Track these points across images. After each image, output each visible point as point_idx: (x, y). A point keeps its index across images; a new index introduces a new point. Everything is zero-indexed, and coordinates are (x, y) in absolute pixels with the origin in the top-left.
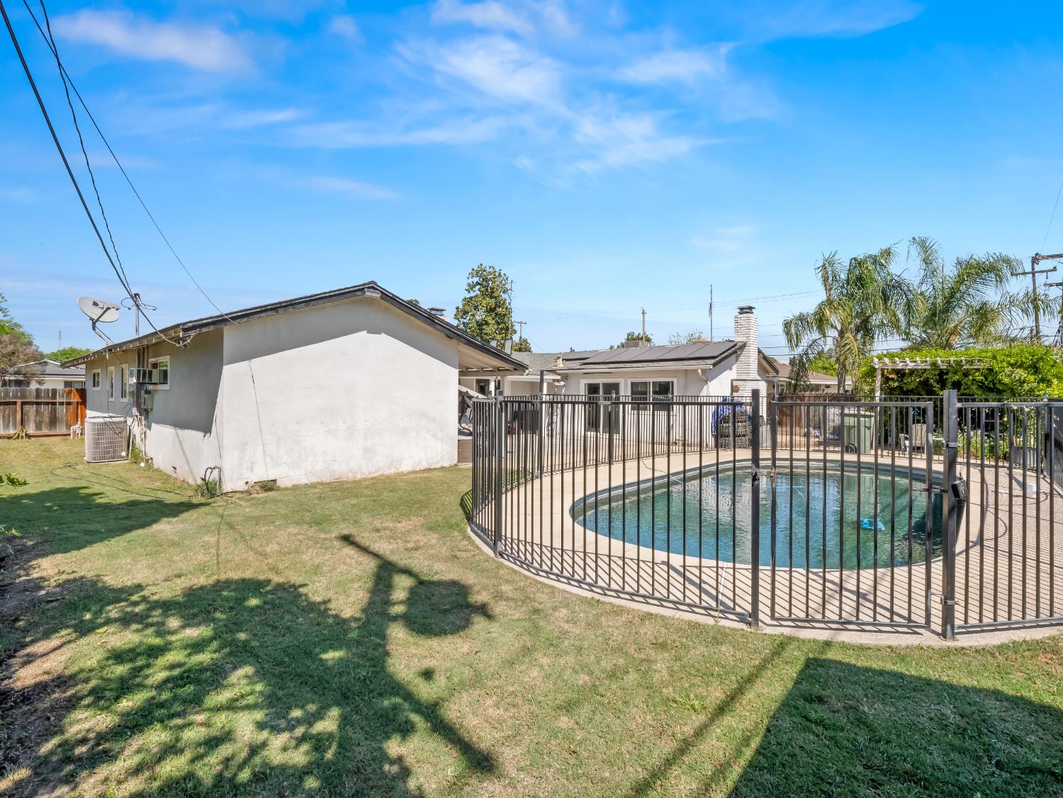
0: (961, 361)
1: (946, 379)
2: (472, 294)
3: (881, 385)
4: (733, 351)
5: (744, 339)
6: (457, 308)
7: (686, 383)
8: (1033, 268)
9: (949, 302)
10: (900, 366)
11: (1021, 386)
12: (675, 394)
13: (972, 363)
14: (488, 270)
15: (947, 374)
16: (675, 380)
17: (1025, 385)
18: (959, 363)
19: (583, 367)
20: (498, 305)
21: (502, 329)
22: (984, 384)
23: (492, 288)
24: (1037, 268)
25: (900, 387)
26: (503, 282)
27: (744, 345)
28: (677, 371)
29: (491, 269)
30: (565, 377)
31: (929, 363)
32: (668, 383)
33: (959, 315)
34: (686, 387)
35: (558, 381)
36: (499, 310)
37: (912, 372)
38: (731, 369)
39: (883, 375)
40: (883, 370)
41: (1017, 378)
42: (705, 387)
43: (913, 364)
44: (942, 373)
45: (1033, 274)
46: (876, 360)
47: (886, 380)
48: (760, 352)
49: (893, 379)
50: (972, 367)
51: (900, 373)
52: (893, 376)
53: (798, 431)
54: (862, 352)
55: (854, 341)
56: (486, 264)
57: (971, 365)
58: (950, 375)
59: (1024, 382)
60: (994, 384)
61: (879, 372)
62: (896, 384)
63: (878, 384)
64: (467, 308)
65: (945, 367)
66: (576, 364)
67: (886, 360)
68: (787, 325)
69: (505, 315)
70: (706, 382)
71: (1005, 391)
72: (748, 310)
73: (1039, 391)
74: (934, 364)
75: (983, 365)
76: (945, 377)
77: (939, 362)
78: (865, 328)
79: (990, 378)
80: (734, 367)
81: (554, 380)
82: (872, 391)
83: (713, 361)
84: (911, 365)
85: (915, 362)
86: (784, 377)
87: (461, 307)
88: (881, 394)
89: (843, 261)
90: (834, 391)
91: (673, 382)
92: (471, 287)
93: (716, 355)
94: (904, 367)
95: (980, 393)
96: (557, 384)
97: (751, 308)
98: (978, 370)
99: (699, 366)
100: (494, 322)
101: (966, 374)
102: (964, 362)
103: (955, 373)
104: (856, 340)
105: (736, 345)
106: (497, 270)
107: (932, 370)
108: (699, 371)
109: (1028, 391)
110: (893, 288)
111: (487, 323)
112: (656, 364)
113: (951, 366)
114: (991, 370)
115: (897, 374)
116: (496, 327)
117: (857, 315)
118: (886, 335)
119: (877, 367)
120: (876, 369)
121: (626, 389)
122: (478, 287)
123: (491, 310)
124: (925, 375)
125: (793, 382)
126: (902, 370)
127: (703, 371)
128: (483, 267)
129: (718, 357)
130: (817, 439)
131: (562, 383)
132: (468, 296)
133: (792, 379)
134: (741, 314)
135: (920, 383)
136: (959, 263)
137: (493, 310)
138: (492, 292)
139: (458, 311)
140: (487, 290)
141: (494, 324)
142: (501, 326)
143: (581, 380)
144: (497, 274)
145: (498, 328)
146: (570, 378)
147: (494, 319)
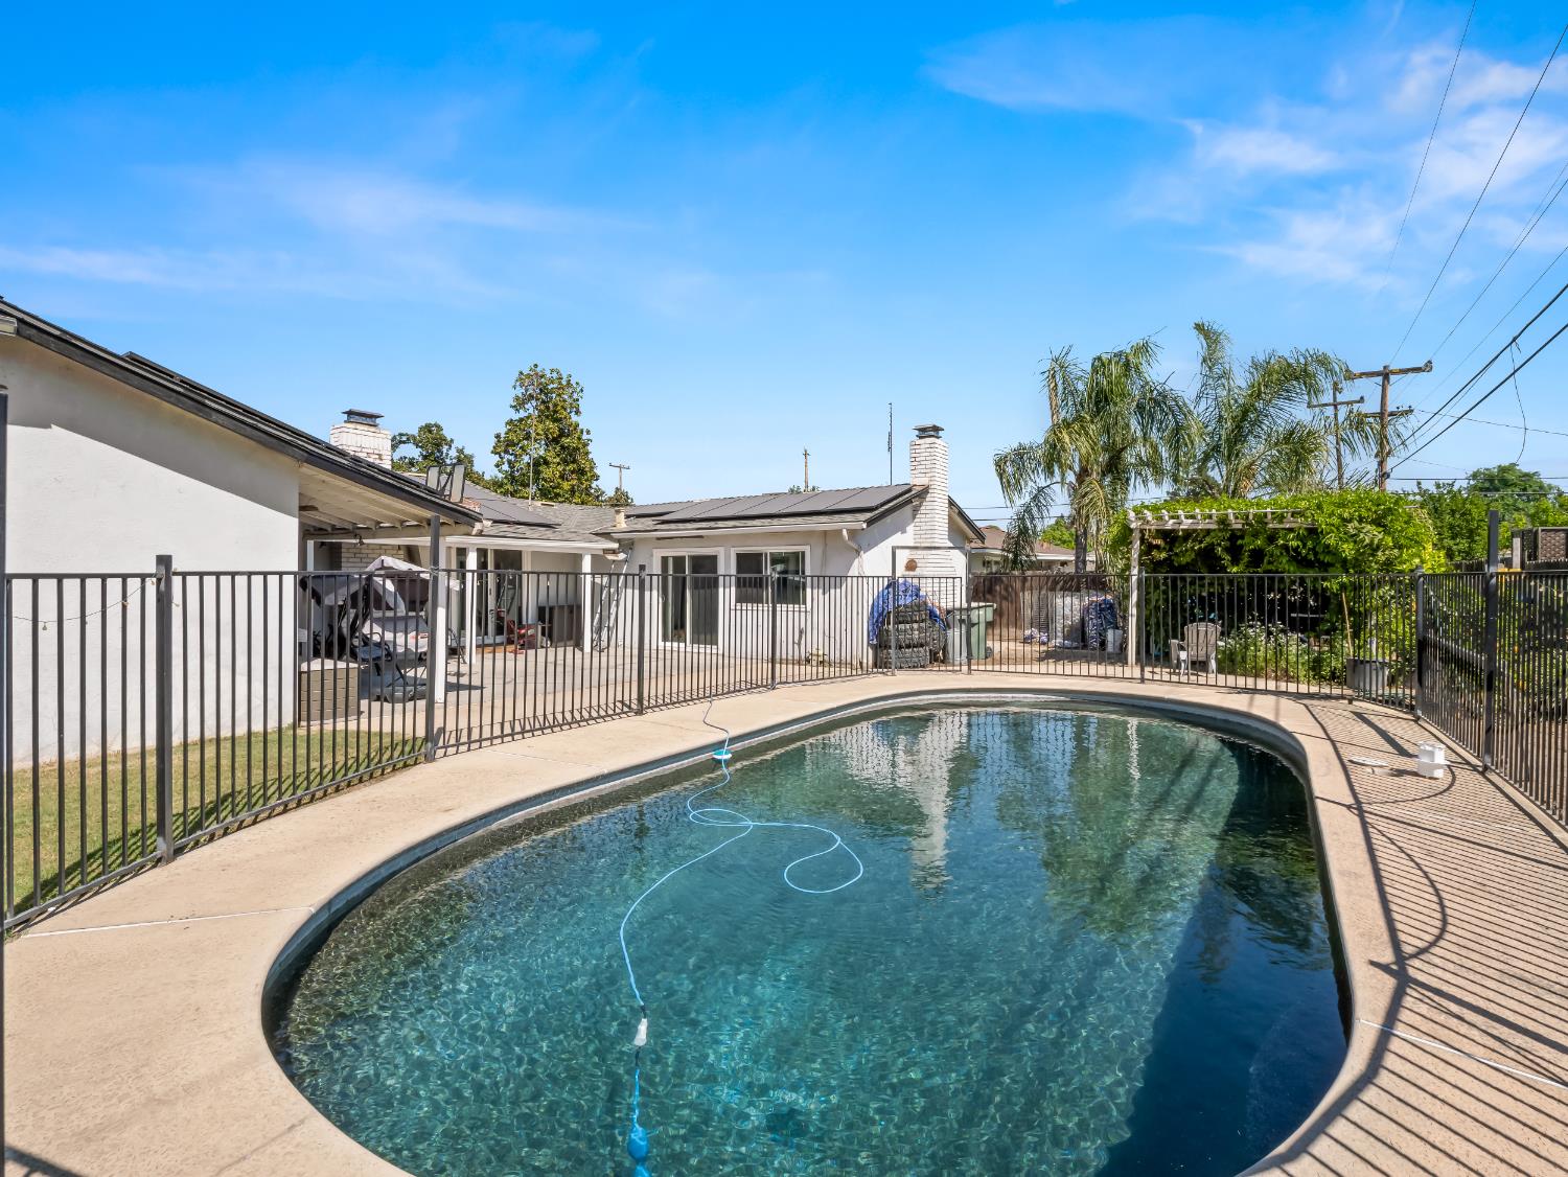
0: (1265, 515)
1: (1242, 546)
2: (522, 414)
3: (1140, 556)
4: (905, 502)
5: (924, 481)
6: (498, 436)
7: (824, 553)
8: (1335, 398)
9: (1239, 427)
10: (1170, 524)
11: (1373, 555)
12: (808, 573)
13: (1281, 518)
14: (549, 375)
15: (1242, 537)
16: (807, 549)
17: (1380, 553)
18: (1261, 519)
19: (659, 527)
20: (562, 434)
21: (573, 472)
22: (1300, 554)
23: (556, 405)
24: (1340, 398)
25: (1168, 560)
26: (575, 396)
27: (924, 492)
28: (810, 533)
29: (555, 375)
30: (627, 545)
31: (1215, 518)
32: (796, 554)
33: (1255, 448)
34: (824, 562)
35: (614, 552)
36: (565, 441)
37: (1188, 534)
38: (904, 532)
39: (1142, 540)
40: (1142, 531)
41: (1367, 541)
42: (857, 560)
43: (1191, 521)
44: (1235, 536)
45: (1335, 406)
46: (1132, 515)
47: (1148, 548)
48: (952, 503)
49: (1157, 547)
50: (1281, 526)
51: (1169, 537)
52: (1159, 542)
53: (1012, 635)
54: (1112, 505)
55: (1099, 490)
56: (545, 367)
57: (1281, 522)
58: (1247, 539)
59: (1378, 547)
60: (1316, 554)
61: (1136, 535)
62: (1163, 555)
63: (1135, 555)
64: (512, 436)
65: (1240, 526)
66: (648, 523)
67: (1149, 515)
68: (1000, 464)
70: (858, 553)
71: (1332, 565)
72: (932, 433)
73: (1400, 563)
74: (1223, 521)
75: (1300, 523)
76: (1240, 542)
77: (1232, 517)
78: (1115, 468)
79: (1310, 544)
80: (910, 529)
81: (606, 551)
82: (1128, 567)
83: (868, 515)
84: (1187, 524)
85: (1193, 517)
86: (995, 548)
87: (503, 435)
88: (1140, 572)
89: (1082, 363)
90: (1070, 569)
91: (803, 553)
92: (519, 404)
93: (873, 504)
94: (1176, 527)
95: (1292, 569)
96: (611, 557)
97: (936, 429)
98: (1291, 530)
99: (845, 524)
100: (558, 460)
101: (1272, 539)
102: (1270, 516)
103: (1256, 535)
104: (1102, 487)
105: (909, 490)
106: (565, 377)
107: (1220, 530)
108: (845, 532)
109: (1384, 564)
110: (1157, 405)
111: (546, 463)
112: (775, 521)
113: (1251, 525)
114: (1313, 532)
115: (1164, 539)
116: (560, 468)
117: (1105, 449)
118: (1145, 482)
119: (1133, 526)
120: (1131, 531)
121: (727, 565)
122: (532, 402)
123: (553, 441)
124: (1208, 539)
125: (1011, 556)
126: (1173, 531)
127: (853, 533)
128: (538, 369)
129: (877, 508)
130: (1043, 648)
131: (622, 556)
132: (516, 417)
133: (1008, 551)
134: (921, 438)
135: (1200, 553)
136: (1255, 365)
137: (556, 440)
138: (556, 412)
139: (499, 441)
140: (548, 408)
141: (559, 464)
142: (571, 467)
143: (655, 551)
144: (564, 383)
145: (564, 470)
146: (636, 547)
147: (558, 455)
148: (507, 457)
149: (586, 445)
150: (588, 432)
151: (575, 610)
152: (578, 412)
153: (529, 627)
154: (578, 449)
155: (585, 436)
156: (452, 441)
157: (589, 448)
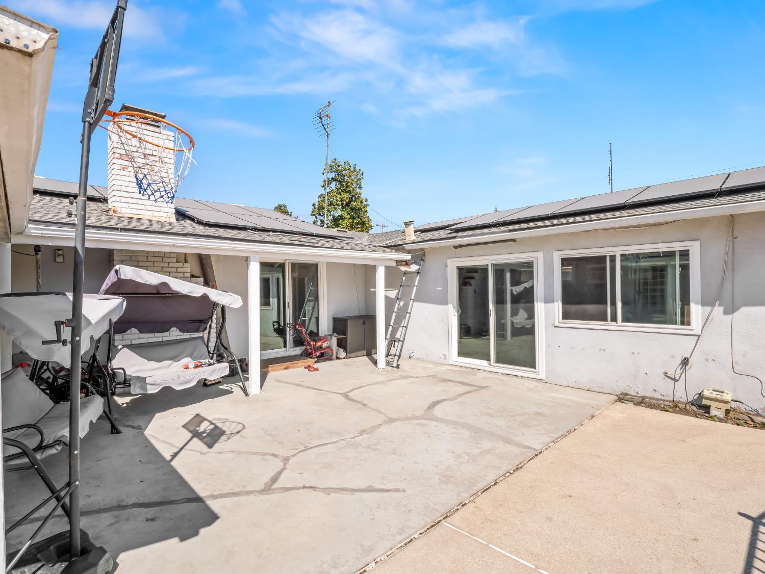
2: (328, 190)
6: (314, 205)
14: (343, 165)
16: (693, 246)
19: (454, 234)
20: (352, 200)
21: (358, 223)
23: (348, 183)
26: (359, 177)
29: (347, 165)
30: (419, 256)
32: (671, 255)
36: (354, 204)
56: (341, 160)
64: (322, 204)
69: (360, 209)
87: (317, 204)
92: (327, 183)
96: (404, 268)
100: (349, 216)
106: (352, 166)
111: (342, 218)
116: (351, 221)
121: (549, 274)
122: (334, 183)
123: (346, 205)
128: (338, 162)
131: (414, 268)
132: (324, 192)
137: (348, 204)
138: (347, 187)
139: (315, 208)
140: (343, 185)
141: (350, 219)
142: (357, 220)
143: (449, 260)
144: (352, 169)
145: (353, 222)
146: (428, 258)
147: (349, 214)
148: (319, 217)
149: (365, 206)
150: (366, 200)
151: (369, 320)
152: (360, 187)
153: (325, 339)
154: (361, 209)
155: (365, 203)
156: (291, 213)
157: (368, 208)
